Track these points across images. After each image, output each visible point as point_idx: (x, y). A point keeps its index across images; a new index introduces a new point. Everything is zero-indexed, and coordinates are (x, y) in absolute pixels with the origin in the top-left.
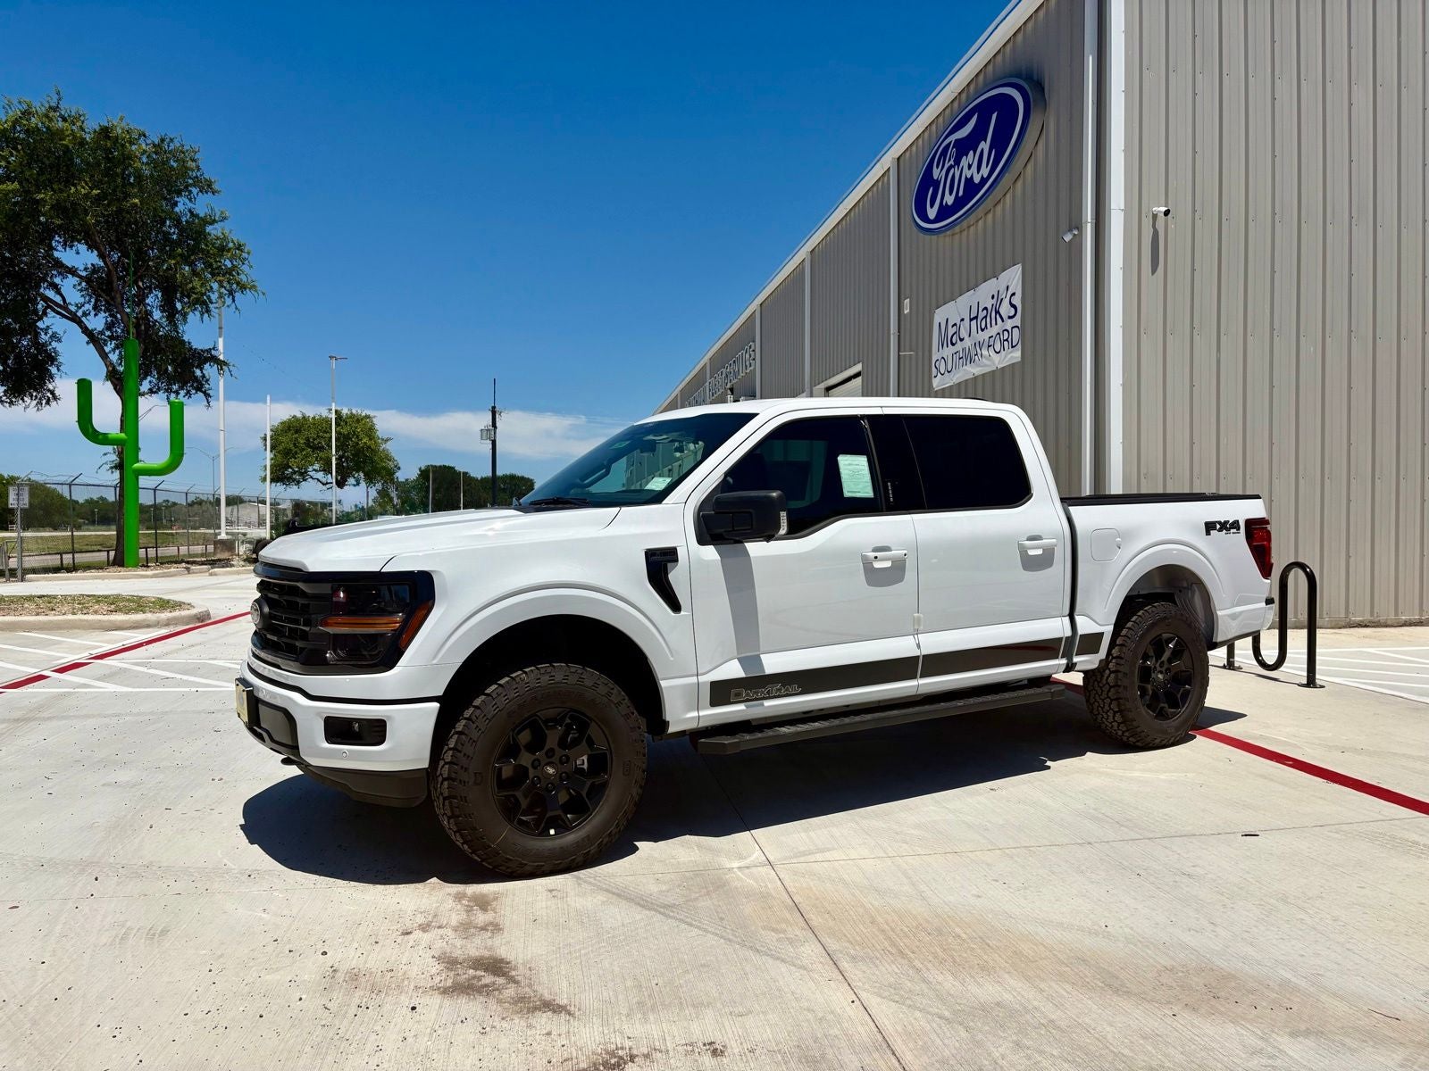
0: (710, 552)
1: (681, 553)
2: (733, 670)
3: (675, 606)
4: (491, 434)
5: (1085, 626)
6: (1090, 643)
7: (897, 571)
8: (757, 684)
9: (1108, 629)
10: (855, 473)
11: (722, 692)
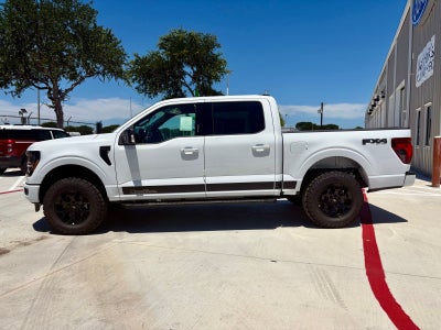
0: (123, 148)
1: (112, 148)
2: (131, 184)
3: (109, 163)
4: (321, 112)
5: (287, 178)
6: (291, 185)
7: (195, 155)
8: (139, 189)
9: (300, 180)
10: (187, 122)
11: (126, 190)
